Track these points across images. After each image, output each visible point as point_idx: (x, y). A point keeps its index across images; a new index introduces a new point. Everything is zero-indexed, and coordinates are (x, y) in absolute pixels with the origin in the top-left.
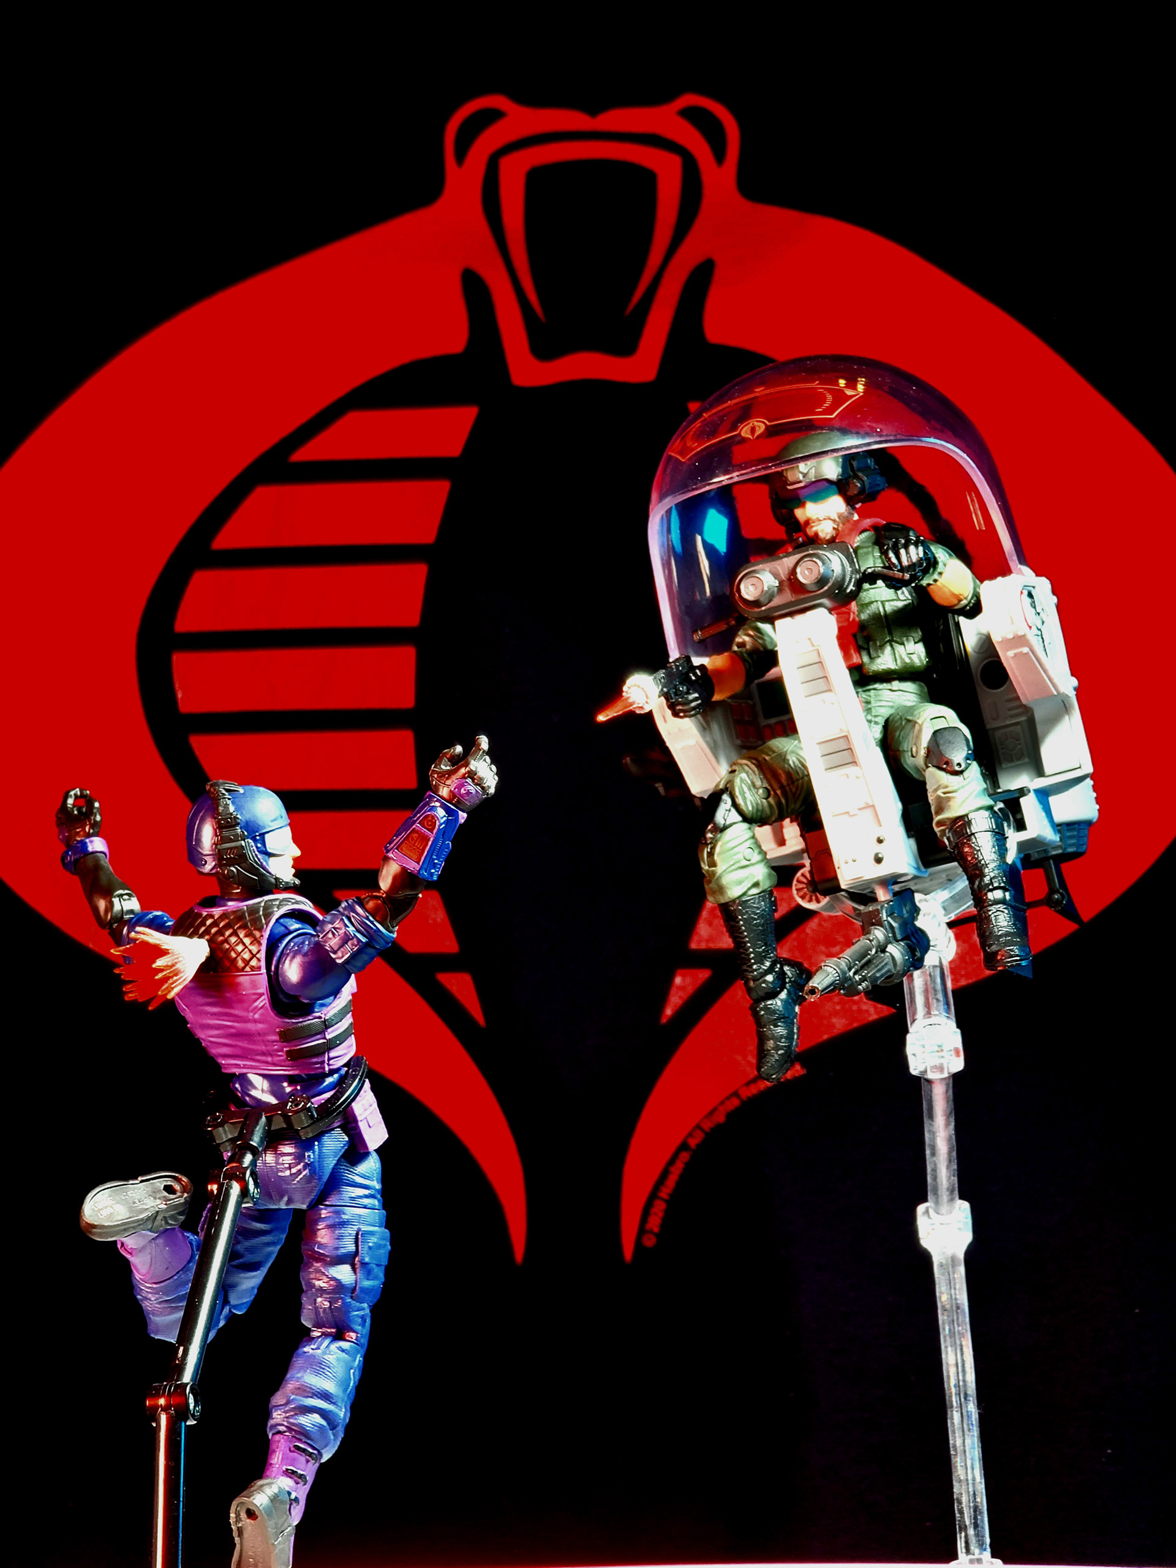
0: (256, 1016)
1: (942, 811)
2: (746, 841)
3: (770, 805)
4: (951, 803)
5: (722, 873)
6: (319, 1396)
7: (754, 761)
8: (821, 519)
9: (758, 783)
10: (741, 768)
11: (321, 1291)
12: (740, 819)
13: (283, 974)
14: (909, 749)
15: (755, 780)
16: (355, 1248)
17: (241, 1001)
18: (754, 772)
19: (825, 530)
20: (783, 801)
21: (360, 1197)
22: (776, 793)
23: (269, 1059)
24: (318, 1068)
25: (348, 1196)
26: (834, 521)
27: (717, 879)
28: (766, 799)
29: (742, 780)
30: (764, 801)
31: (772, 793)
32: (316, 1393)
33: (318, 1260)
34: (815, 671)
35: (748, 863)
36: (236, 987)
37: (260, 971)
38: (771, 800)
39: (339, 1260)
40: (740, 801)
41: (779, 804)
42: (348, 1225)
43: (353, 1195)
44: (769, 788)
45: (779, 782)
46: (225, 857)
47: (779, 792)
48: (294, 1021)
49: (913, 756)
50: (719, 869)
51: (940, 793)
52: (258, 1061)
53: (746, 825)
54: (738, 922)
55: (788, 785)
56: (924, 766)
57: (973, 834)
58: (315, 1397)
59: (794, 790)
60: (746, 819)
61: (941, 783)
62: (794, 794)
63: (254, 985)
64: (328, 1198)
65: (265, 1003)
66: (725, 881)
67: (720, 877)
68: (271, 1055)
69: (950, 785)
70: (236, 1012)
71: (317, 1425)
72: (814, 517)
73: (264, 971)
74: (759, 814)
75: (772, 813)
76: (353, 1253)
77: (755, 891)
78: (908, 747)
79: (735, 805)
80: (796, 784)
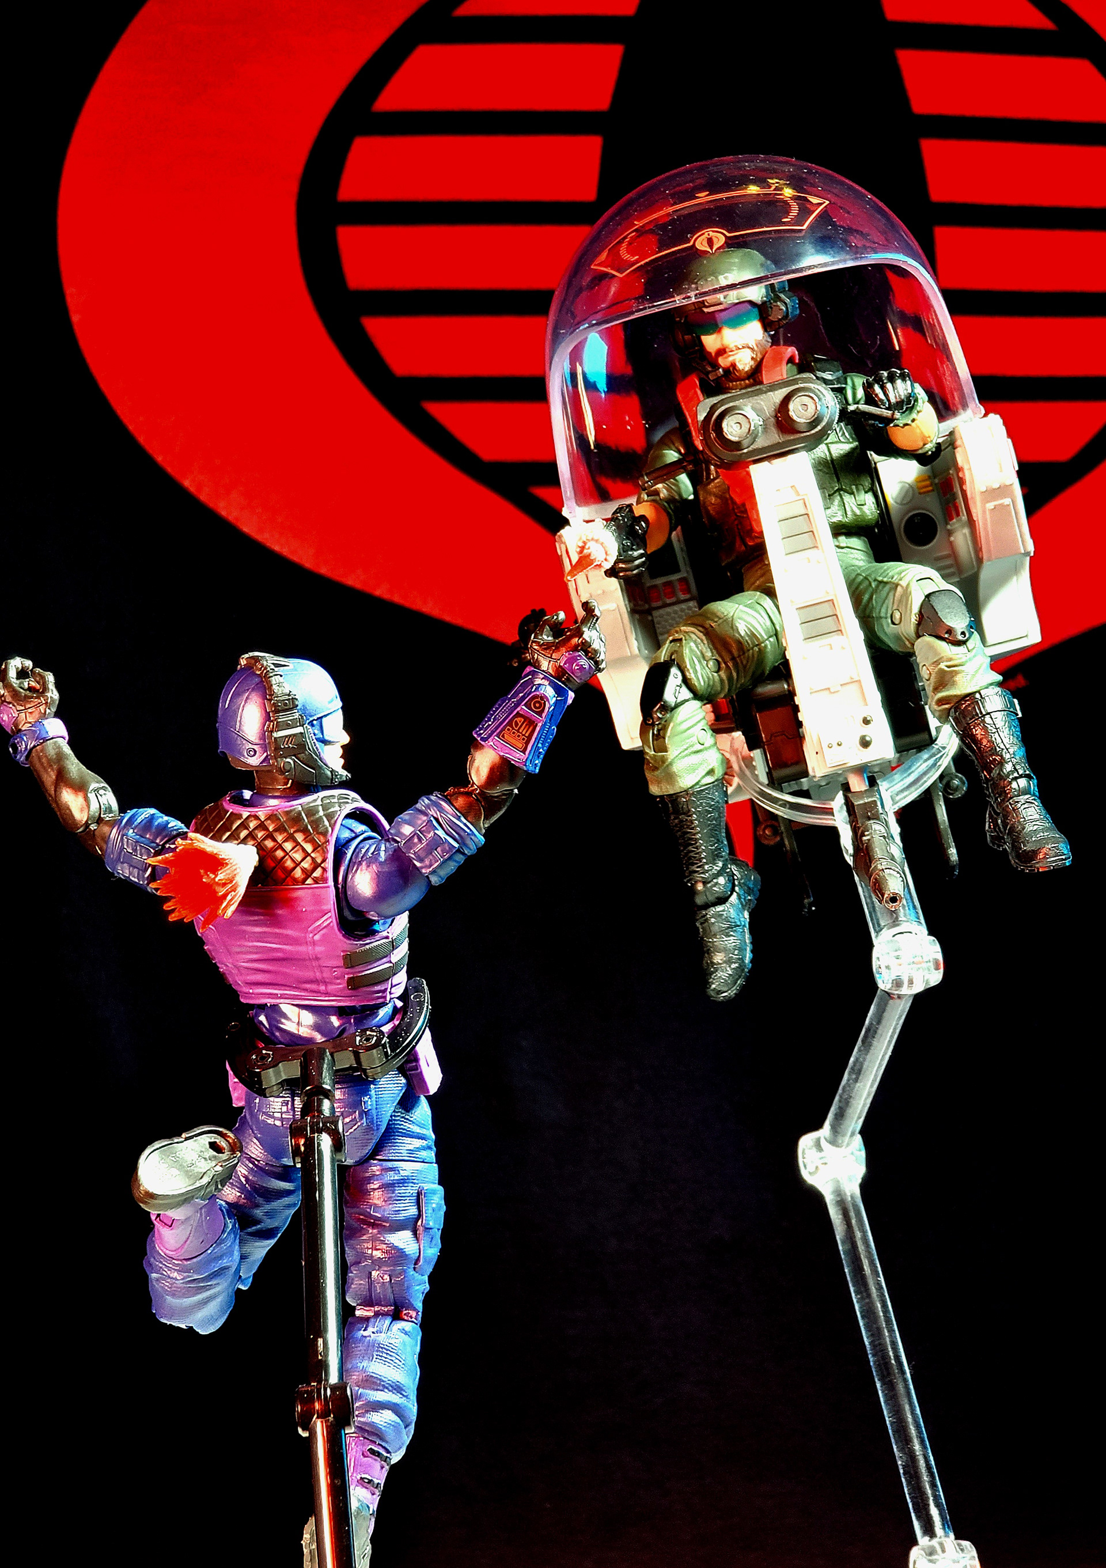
0: (317, 937)
1: (944, 687)
2: (699, 722)
3: (721, 680)
4: (958, 678)
5: (673, 760)
6: (390, 1388)
7: (701, 629)
8: (741, 347)
9: (709, 654)
10: (687, 637)
11: (378, 1263)
12: (691, 695)
13: (353, 887)
14: (889, 615)
15: (704, 650)
16: (416, 1210)
17: (299, 920)
18: (702, 641)
19: (744, 361)
20: (735, 674)
21: (419, 1149)
22: (727, 666)
23: (322, 988)
24: (379, 998)
25: (405, 1148)
26: (752, 349)
27: (668, 766)
28: (717, 672)
29: (691, 650)
30: (716, 674)
31: (723, 665)
32: (387, 1385)
33: (373, 1226)
34: (801, 525)
35: (702, 747)
36: (290, 903)
37: (327, 883)
38: (722, 673)
39: (398, 1226)
40: (691, 675)
41: (730, 678)
42: (408, 1183)
43: (411, 1147)
44: (720, 660)
45: (730, 652)
46: (282, 747)
47: (730, 664)
48: (361, 942)
49: (893, 623)
50: (671, 754)
51: (942, 666)
52: (306, 990)
53: (697, 704)
54: (691, 816)
55: (739, 656)
56: (914, 635)
57: (989, 714)
58: (386, 1390)
59: (745, 662)
60: (697, 696)
61: (942, 655)
62: (745, 667)
63: (318, 900)
64: (382, 1151)
65: (332, 922)
66: (677, 768)
67: (671, 764)
68: (325, 983)
69: (954, 657)
70: (289, 932)
71: (393, 1423)
72: (732, 346)
73: (331, 883)
74: (709, 690)
75: (722, 689)
76: (416, 1217)
77: (710, 779)
78: (886, 613)
79: (686, 681)
80: (746, 654)
